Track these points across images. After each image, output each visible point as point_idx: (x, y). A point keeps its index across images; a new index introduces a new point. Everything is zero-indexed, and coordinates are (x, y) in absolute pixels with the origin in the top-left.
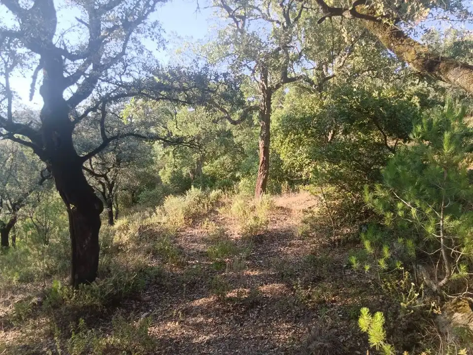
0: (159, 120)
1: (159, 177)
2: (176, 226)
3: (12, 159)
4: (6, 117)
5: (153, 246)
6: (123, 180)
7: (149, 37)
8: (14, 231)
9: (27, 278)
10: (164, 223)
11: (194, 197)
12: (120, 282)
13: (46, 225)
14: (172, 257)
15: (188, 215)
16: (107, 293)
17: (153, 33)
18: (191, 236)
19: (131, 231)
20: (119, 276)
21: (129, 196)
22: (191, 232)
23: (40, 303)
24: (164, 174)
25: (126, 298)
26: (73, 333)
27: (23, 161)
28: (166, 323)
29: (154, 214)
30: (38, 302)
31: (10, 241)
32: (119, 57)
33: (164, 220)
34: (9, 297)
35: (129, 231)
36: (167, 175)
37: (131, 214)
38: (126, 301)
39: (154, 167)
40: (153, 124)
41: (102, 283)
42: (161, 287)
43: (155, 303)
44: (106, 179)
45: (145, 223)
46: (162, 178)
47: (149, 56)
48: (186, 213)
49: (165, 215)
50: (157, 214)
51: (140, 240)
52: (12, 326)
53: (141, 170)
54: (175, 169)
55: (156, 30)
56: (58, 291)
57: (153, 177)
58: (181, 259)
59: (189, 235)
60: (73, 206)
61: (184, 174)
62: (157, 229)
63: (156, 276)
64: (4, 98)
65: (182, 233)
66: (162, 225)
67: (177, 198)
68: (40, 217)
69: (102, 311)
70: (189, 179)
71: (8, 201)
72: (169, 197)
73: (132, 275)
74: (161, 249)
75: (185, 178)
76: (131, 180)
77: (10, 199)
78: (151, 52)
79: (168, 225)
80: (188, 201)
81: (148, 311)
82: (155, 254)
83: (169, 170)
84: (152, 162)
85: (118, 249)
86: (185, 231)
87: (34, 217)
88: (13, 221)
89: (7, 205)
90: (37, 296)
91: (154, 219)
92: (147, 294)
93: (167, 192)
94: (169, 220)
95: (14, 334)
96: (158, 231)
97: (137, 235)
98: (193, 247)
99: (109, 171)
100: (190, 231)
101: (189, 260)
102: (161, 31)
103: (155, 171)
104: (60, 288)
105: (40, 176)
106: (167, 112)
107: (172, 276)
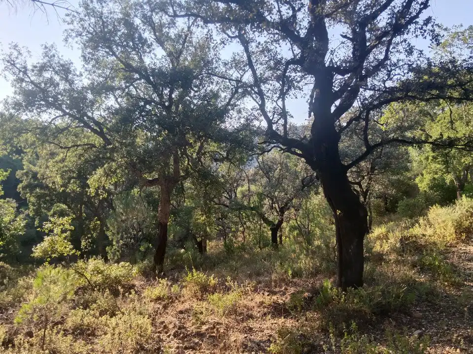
0: (417, 123)
1: (416, 185)
2: (445, 240)
3: (280, 170)
4: (282, 134)
5: (420, 260)
6: (377, 188)
7: (421, 36)
8: (281, 231)
9: (297, 274)
10: (430, 236)
11: (466, 208)
12: (389, 292)
13: (308, 228)
14: (444, 275)
15: (459, 228)
16: (375, 301)
17: (425, 31)
18: (465, 253)
19: (392, 240)
20: (387, 286)
21: (382, 204)
22: (464, 248)
23: (311, 299)
24: (421, 181)
25: (395, 310)
26: (346, 334)
27: (287, 172)
28: (443, 346)
29: (417, 225)
30: (308, 297)
31: (278, 239)
32: (381, 64)
33: (428, 232)
34: (283, 288)
35: (389, 241)
36: (425, 183)
37: (385, 222)
38: (395, 314)
39: (409, 175)
40: (411, 128)
41: (370, 290)
42: (434, 307)
43: (429, 322)
44: (361, 187)
45: (406, 233)
46: (419, 185)
47: (419, 56)
48: (457, 226)
49: (430, 227)
50: (420, 226)
51: (403, 251)
52: (290, 314)
53: (394, 178)
54: (436, 176)
55: (429, 27)
56: (329, 290)
57: (409, 185)
58: (455, 278)
59: (461, 251)
60: (340, 212)
61: (448, 181)
62: (422, 242)
63: (426, 293)
64: (280, 118)
65: (454, 249)
66: (427, 238)
67: (444, 209)
68: (303, 220)
69: (371, 319)
70: (454, 187)
71: (276, 205)
72: (434, 207)
73: (401, 288)
74: (430, 264)
75: (449, 186)
76: (386, 187)
77: (278, 203)
78: (421, 51)
79: (435, 239)
80: (459, 212)
81: (421, 329)
82: (423, 269)
83: (428, 177)
84: (407, 169)
85: (380, 258)
86: (456, 247)
87: (298, 219)
88: (281, 222)
89: (276, 208)
90: (308, 291)
91: (417, 231)
92: (418, 310)
93: (430, 202)
94: (435, 233)
95: (291, 322)
96: (423, 244)
97: (398, 245)
98: (469, 267)
99: (364, 178)
100: (462, 247)
101: (466, 280)
102: (435, 26)
103: (410, 179)
104: (330, 288)
105: (301, 184)
106: (426, 114)
107: (446, 296)
